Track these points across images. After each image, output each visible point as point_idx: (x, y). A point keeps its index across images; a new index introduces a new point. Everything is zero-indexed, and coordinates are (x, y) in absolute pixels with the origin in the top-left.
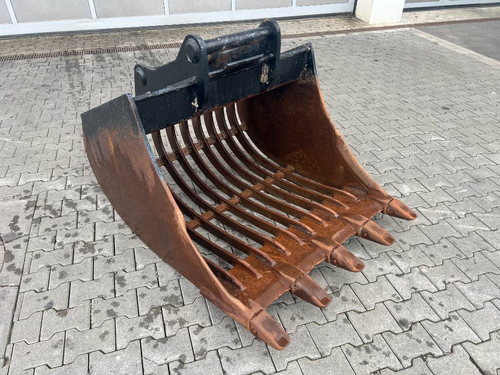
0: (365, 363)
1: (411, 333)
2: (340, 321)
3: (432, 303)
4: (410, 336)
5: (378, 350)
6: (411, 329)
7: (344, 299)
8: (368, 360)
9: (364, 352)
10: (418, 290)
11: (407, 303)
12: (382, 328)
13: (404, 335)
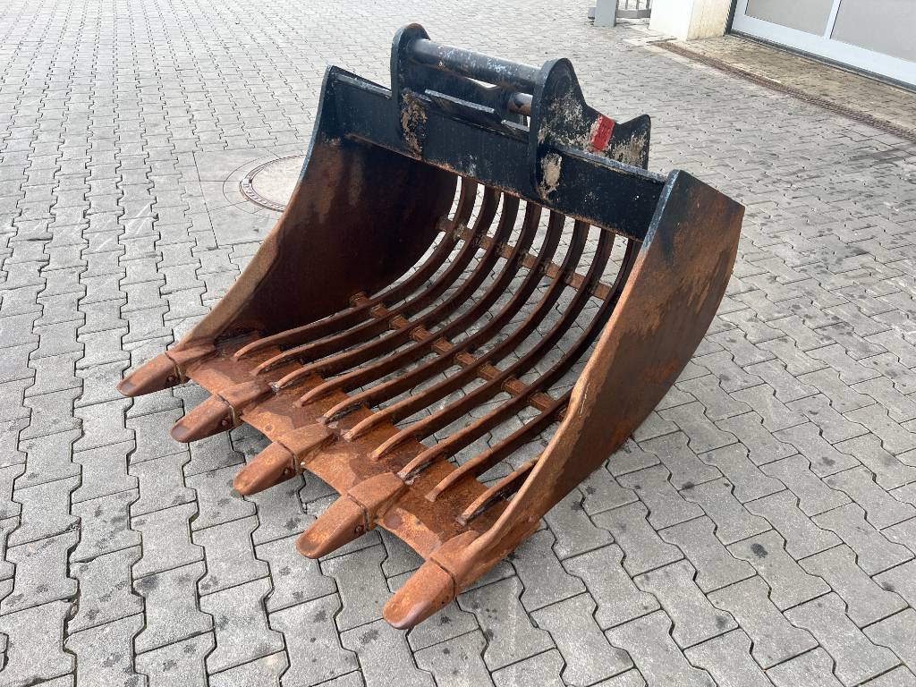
0: (98, 513)
1: (126, 590)
2: (181, 491)
3: (179, 647)
4: (119, 587)
5: (112, 534)
6: (134, 592)
7: (224, 502)
8: (102, 517)
9: (116, 514)
10: (218, 629)
11: (192, 601)
12: (149, 546)
13: (125, 577)
